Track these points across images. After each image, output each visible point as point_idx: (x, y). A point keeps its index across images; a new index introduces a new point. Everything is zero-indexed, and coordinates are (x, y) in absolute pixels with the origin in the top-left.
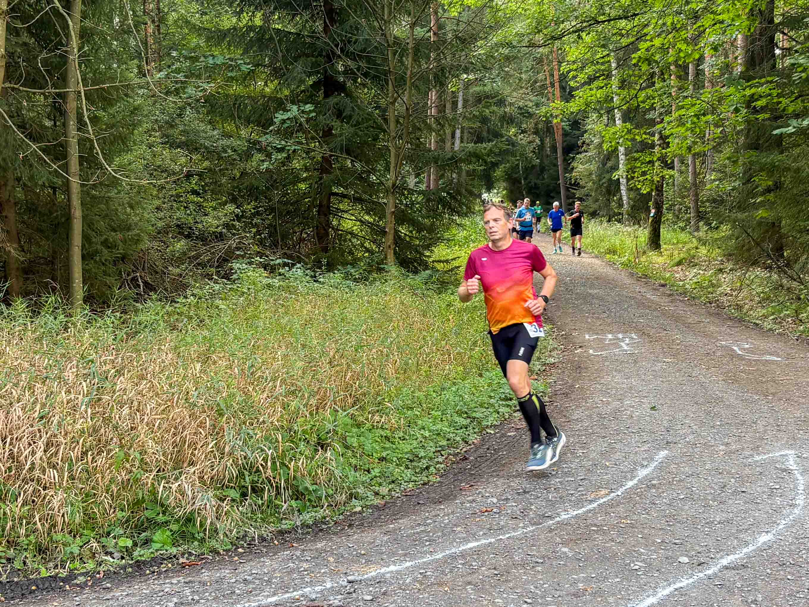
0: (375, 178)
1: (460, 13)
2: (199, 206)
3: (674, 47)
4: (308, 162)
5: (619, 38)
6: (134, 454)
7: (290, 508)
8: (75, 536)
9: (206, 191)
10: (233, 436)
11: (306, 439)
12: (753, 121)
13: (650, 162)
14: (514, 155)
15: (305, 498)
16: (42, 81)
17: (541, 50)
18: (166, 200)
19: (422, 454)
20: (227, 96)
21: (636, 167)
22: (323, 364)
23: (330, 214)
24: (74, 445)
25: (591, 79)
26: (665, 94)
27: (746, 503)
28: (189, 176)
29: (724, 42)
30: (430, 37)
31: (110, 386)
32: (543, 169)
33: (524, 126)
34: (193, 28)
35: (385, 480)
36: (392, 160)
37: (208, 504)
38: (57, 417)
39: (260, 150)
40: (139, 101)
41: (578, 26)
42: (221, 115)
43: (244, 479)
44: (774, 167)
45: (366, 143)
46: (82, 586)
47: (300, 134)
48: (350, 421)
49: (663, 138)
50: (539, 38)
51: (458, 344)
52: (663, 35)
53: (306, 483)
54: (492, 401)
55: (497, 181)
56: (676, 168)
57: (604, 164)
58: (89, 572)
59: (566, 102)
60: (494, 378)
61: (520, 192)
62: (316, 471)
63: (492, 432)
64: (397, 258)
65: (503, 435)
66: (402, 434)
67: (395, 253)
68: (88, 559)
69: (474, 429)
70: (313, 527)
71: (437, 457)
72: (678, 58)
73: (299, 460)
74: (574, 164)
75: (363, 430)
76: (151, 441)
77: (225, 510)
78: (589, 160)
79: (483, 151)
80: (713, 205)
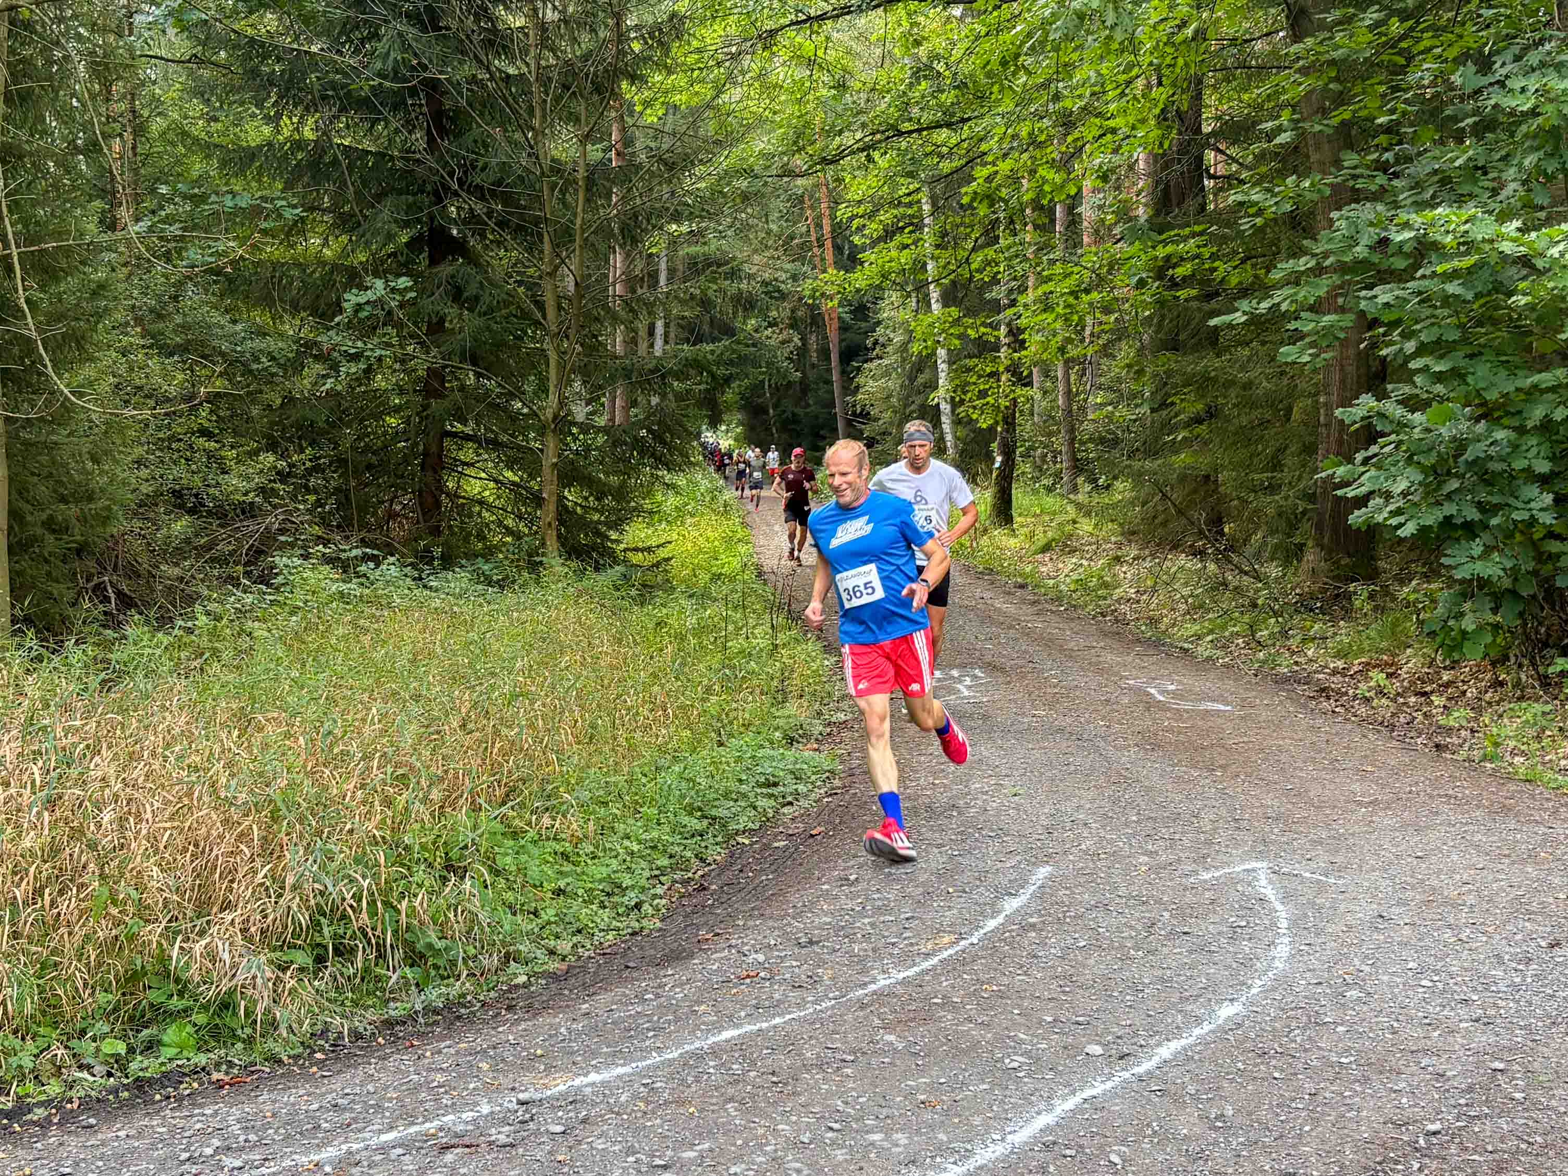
0: (521, 405)
1: (661, 118)
2: (213, 457)
3: (1032, 175)
4: (403, 378)
5: (936, 160)
6: (126, 890)
7: (402, 981)
8: (23, 1038)
9: (224, 431)
10: (300, 857)
11: (427, 859)
12: (1169, 301)
13: (991, 375)
14: (755, 363)
15: (426, 963)
17: (805, 180)
18: (154, 448)
19: (627, 882)
20: (258, 263)
21: (968, 384)
22: (450, 728)
23: (443, 468)
24: (20, 877)
25: (890, 232)
26: (1017, 256)
27: (1191, 951)
29: (1118, 166)
30: (611, 160)
32: (805, 388)
33: (773, 314)
34: (195, 144)
35: (565, 929)
36: (552, 374)
37: (259, 977)
39: (318, 358)
41: (867, 139)
43: (320, 932)
44: (1208, 379)
46: (44, 1125)
47: (389, 329)
49: (1014, 333)
50: (800, 161)
51: (680, 691)
52: (1014, 155)
53: (429, 936)
54: (744, 788)
55: (728, 409)
56: (1036, 385)
57: (912, 379)
58: (53, 1100)
59: (847, 272)
60: (745, 748)
61: (766, 429)
62: (445, 915)
63: (747, 842)
64: (563, 545)
65: (766, 847)
66: (592, 849)
67: (559, 536)
68: (49, 1078)
69: (715, 836)
70: (445, 1013)
71: (654, 887)
72: (1040, 193)
73: (415, 896)
74: (861, 380)
75: (523, 842)
76: (155, 869)
77: (288, 986)
78: (887, 374)
79: (709, 357)
80: (1100, 447)
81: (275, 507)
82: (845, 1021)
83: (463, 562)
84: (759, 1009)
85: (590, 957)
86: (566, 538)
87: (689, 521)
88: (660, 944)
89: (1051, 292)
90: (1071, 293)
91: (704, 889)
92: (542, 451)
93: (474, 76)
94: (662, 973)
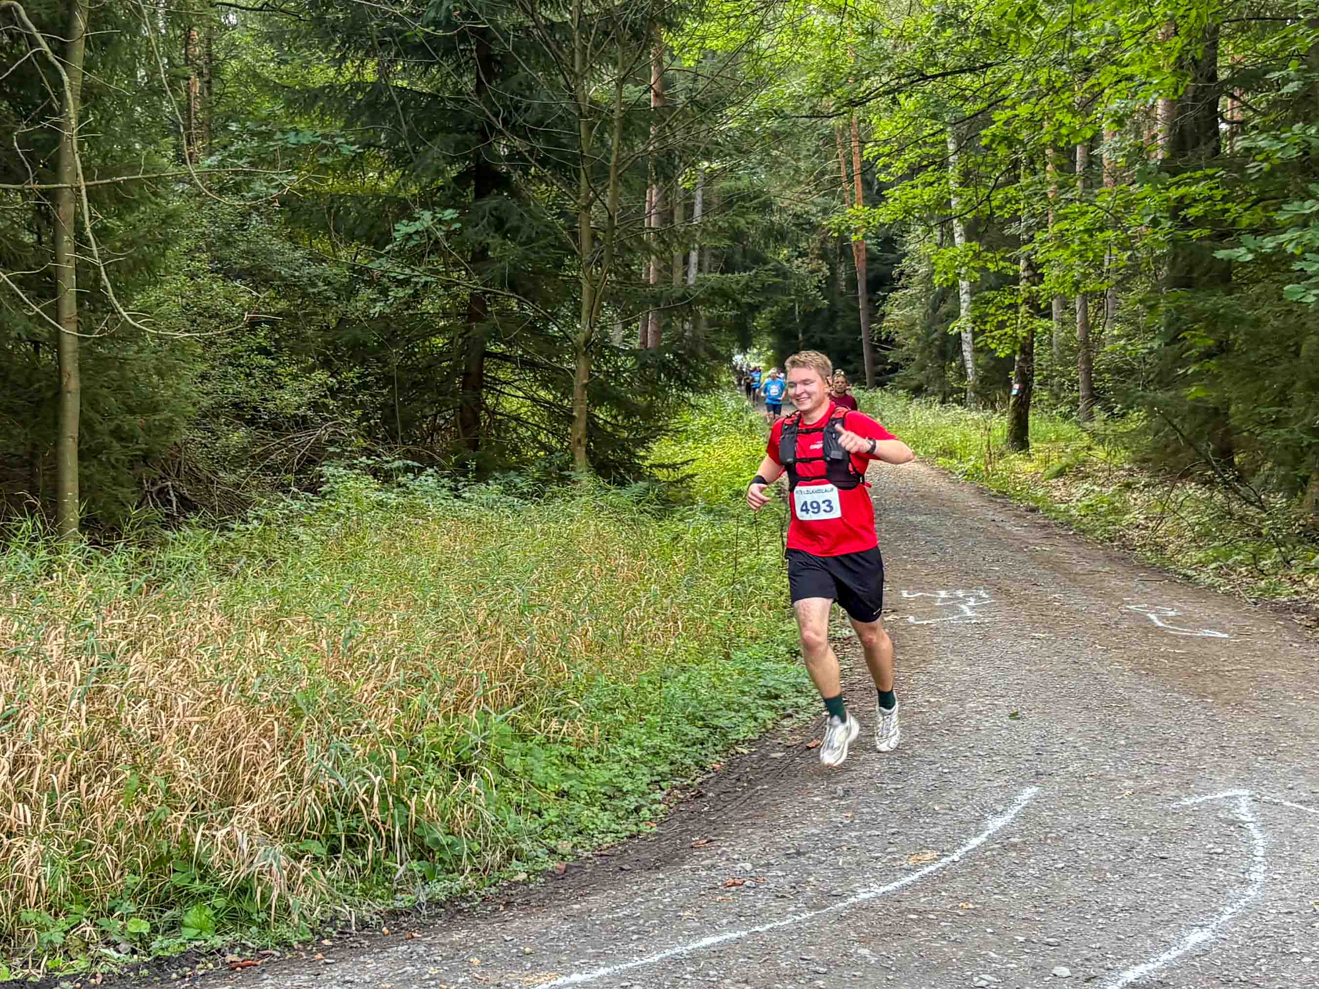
0: (556, 329)
1: (699, 62)
2: (270, 373)
3: (1050, 119)
4: (448, 303)
5: (960, 103)
6: (156, 780)
7: (409, 874)
8: (56, 915)
9: (281, 349)
10: (317, 753)
11: (437, 758)
12: (1180, 240)
13: (1011, 306)
14: (785, 291)
15: (433, 857)
16: (19, 171)
17: (832, 121)
18: (217, 363)
19: (628, 787)
20: (319, 195)
21: (987, 315)
22: (466, 634)
23: (483, 387)
24: (59, 763)
25: (914, 170)
26: (1036, 194)
27: (1166, 876)
28: (253, 324)
29: (1133, 112)
30: (650, 100)
31: (118, 668)
32: (833, 315)
33: (803, 245)
34: (264, 85)
35: (567, 830)
36: (585, 299)
37: (275, 865)
38: (32, 718)
39: (369, 284)
40: (176, 203)
41: (892, 83)
42: (308, 226)
43: (335, 824)
44: (1218, 316)
45: (542, 272)
47: (435, 258)
48: (509, 730)
49: (1032, 266)
50: (829, 103)
51: (690, 604)
52: (1033, 100)
53: (436, 832)
56: (1054, 315)
57: (935, 308)
58: (78, 975)
59: (872, 207)
60: (749, 661)
62: (452, 813)
63: (746, 752)
65: (764, 757)
66: (596, 753)
68: (77, 953)
69: (715, 745)
71: (654, 792)
72: (1058, 137)
73: (425, 793)
74: (886, 308)
75: (531, 745)
76: (183, 760)
77: (302, 874)
78: (911, 302)
79: (735, 286)
80: (1116, 377)
81: (325, 420)
82: (822, 933)
83: (497, 474)
84: (740, 917)
85: (588, 858)
86: (595, 454)
88: (655, 848)
89: (1067, 230)
90: (1086, 231)
91: (702, 796)
93: (521, 23)
94: (653, 877)
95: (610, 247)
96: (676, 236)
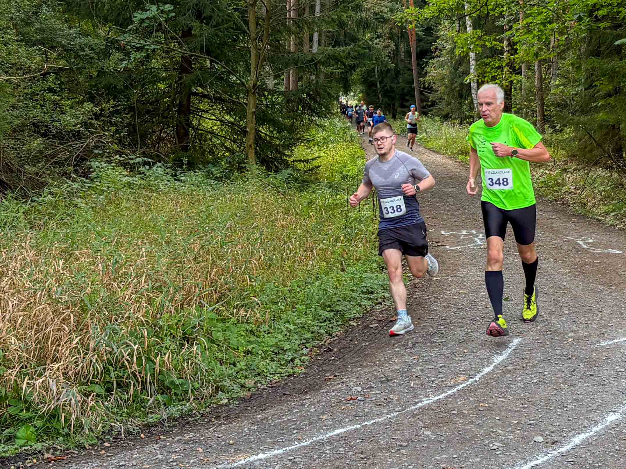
0: (235, 78)
2: (56, 104)
4: (167, 62)
7: (156, 402)
9: (62, 89)
10: (98, 333)
11: (172, 334)
12: (594, 29)
13: (499, 67)
14: (369, 58)
15: (170, 392)
19: (287, 347)
21: (486, 72)
22: (188, 260)
23: (190, 113)
27: (594, 385)
32: (397, 73)
33: (380, 31)
35: (251, 373)
37: (73, 400)
39: (118, 49)
43: (109, 374)
44: (615, 72)
45: (225, 43)
47: (160, 34)
48: (215, 316)
49: (511, 44)
53: (172, 377)
54: (355, 294)
55: (354, 83)
56: (523, 73)
57: (456, 69)
59: (420, 8)
60: (355, 272)
61: (375, 95)
62: (182, 365)
63: (355, 324)
64: (258, 158)
65: (366, 327)
66: (267, 328)
67: (256, 153)
69: (337, 321)
70: (180, 420)
71: (302, 350)
73: (165, 354)
74: (428, 69)
75: (228, 324)
76: (13, 338)
77: (90, 405)
78: (442, 65)
79: (342, 54)
80: (557, 109)
81: (92, 133)
82: (403, 424)
83: (201, 166)
84: (356, 418)
85: (264, 389)
86: (260, 154)
87: (330, 146)
88: (304, 382)
89: (531, 23)
90: (542, 23)
91: (330, 351)
92: (246, 104)
94: (304, 397)
95: (267, 29)
96: (306, 23)
